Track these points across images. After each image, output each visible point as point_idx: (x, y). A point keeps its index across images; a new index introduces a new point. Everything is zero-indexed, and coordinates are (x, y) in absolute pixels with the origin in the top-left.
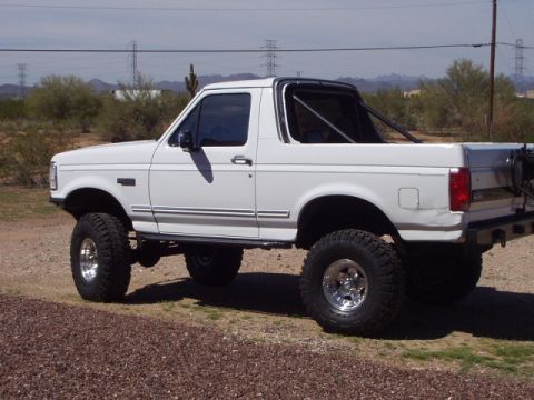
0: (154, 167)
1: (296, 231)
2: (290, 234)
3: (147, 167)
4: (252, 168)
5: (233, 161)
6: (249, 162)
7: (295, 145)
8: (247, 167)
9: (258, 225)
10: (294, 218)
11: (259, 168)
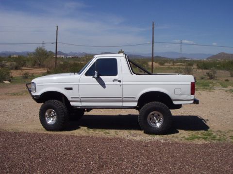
0: (80, 83)
1: (137, 103)
2: (135, 104)
3: (78, 83)
4: (121, 83)
5: (113, 81)
6: (120, 81)
7: (134, 75)
8: (119, 83)
9: (123, 102)
10: (137, 99)
11: (124, 83)
